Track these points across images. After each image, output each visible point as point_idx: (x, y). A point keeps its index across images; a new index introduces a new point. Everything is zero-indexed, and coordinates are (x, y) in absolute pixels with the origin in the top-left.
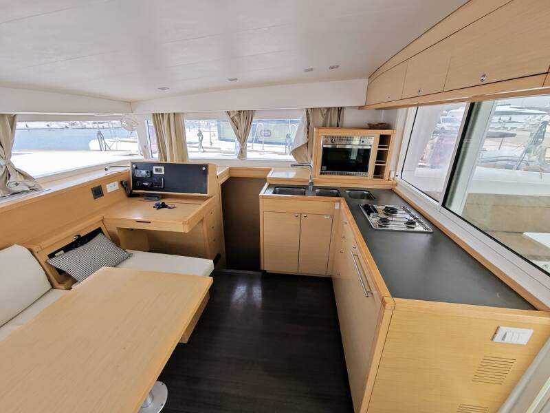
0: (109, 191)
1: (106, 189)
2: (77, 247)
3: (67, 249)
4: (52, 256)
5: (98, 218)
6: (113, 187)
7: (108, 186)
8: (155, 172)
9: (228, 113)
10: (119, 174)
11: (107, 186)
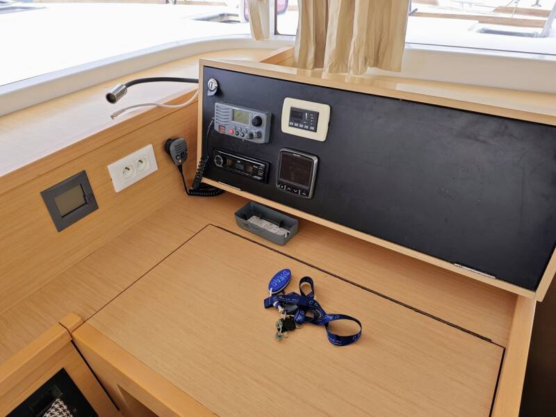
0: (118, 186)
1: (107, 182)
7: (114, 169)
8: (286, 127)
10: (158, 114)
11: (111, 167)
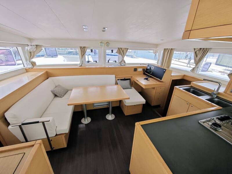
0: (139, 70)
1: (138, 70)
2: (123, 80)
3: (121, 80)
4: (118, 80)
5: (131, 76)
6: (140, 70)
7: (139, 69)
8: (151, 68)
9: (195, 49)
10: (144, 67)
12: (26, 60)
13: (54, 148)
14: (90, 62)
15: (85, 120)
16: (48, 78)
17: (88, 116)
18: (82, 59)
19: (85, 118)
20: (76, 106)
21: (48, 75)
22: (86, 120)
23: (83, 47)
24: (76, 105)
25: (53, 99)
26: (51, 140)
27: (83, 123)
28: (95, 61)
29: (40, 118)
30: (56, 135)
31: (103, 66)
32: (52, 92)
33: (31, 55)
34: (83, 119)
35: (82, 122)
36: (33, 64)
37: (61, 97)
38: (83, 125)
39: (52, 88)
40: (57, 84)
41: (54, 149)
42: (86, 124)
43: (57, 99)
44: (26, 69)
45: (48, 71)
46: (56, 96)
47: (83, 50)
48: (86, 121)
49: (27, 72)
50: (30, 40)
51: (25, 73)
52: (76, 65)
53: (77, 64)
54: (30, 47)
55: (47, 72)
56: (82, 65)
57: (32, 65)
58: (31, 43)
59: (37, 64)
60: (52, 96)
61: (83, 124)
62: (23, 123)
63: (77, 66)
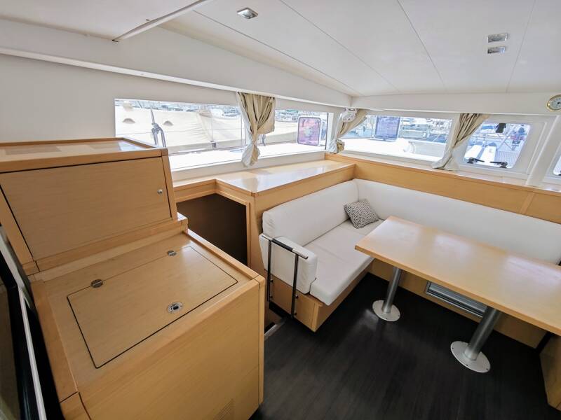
12: (332, 138)
13: (296, 314)
14: (479, 163)
15: (383, 309)
16: (351, 179)
17: (395, 302)
18: (454, 150)
19: (385, 303)
20: (376, 262)
21: (354, 173)
22: (386, 309)
23: (470, 116)
24: (379, 258)
25: (340, 222)
26: (297, 297)
27: (375, 311)
28: (498, 163)
29: (303, 246)
30: (308, 294)
31: (527, 184)
32: (346, 208)
33: (344, 128)
34: (380, 301)
35: (374, 307)
36: (340, 146)
37: (357, 226)
38: (374, 316)
39: (349, 200)
40: (362, 197)
41: (295, 316)
42: (380, 319)
43: (348, 228)
44: (325, 155)
45: (359, 165)
46: (349, 219)
47: (468, 124)
48: (385, 312)
49: (325, 159)
50: (352, 98)
51: (322, 160)
52: (429, 163)
53: (432, 162)
54: (346, 113)
55: (355, 166)
56: (446, 167)
57: (338, 148)
58: (351, 106)
59: (346, 148)
60: (342, 217)
61: (374, 313)
62: (277, 239)
63: (430, 166)
